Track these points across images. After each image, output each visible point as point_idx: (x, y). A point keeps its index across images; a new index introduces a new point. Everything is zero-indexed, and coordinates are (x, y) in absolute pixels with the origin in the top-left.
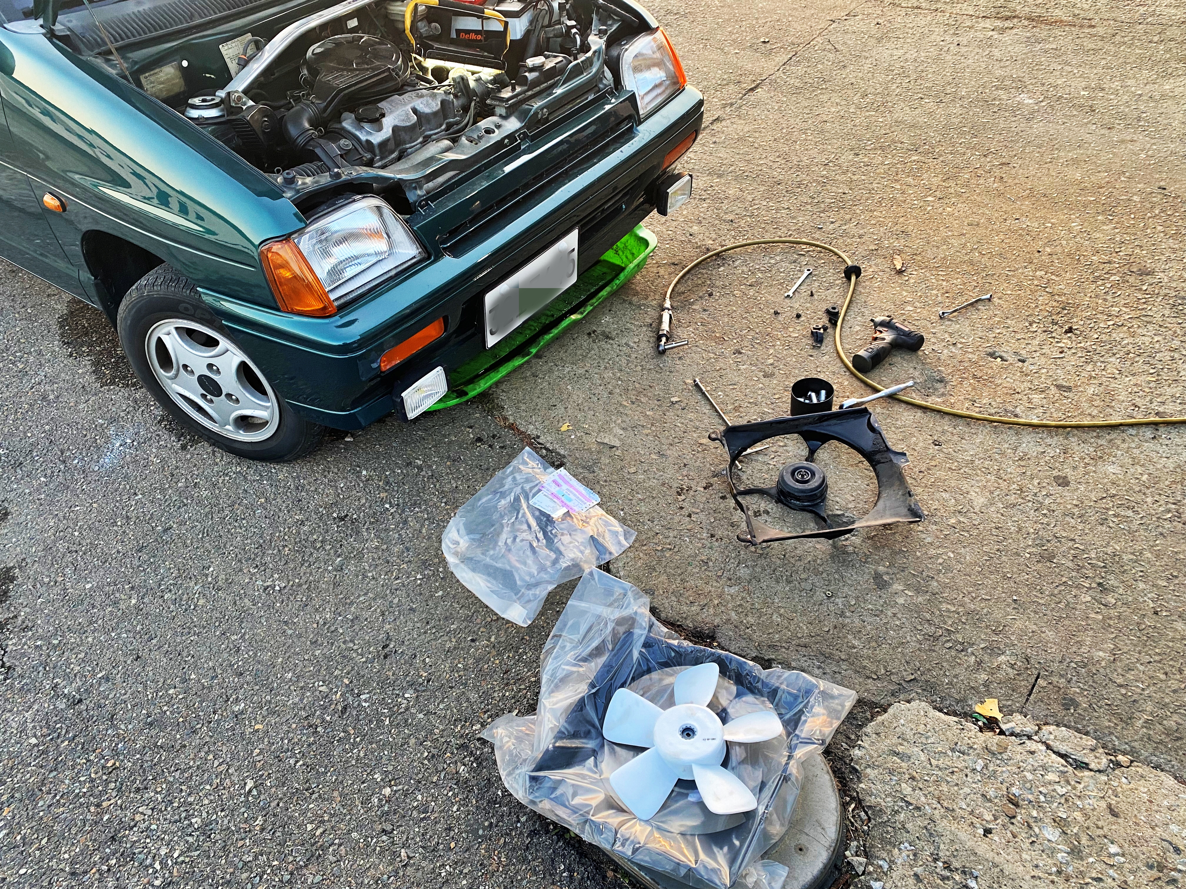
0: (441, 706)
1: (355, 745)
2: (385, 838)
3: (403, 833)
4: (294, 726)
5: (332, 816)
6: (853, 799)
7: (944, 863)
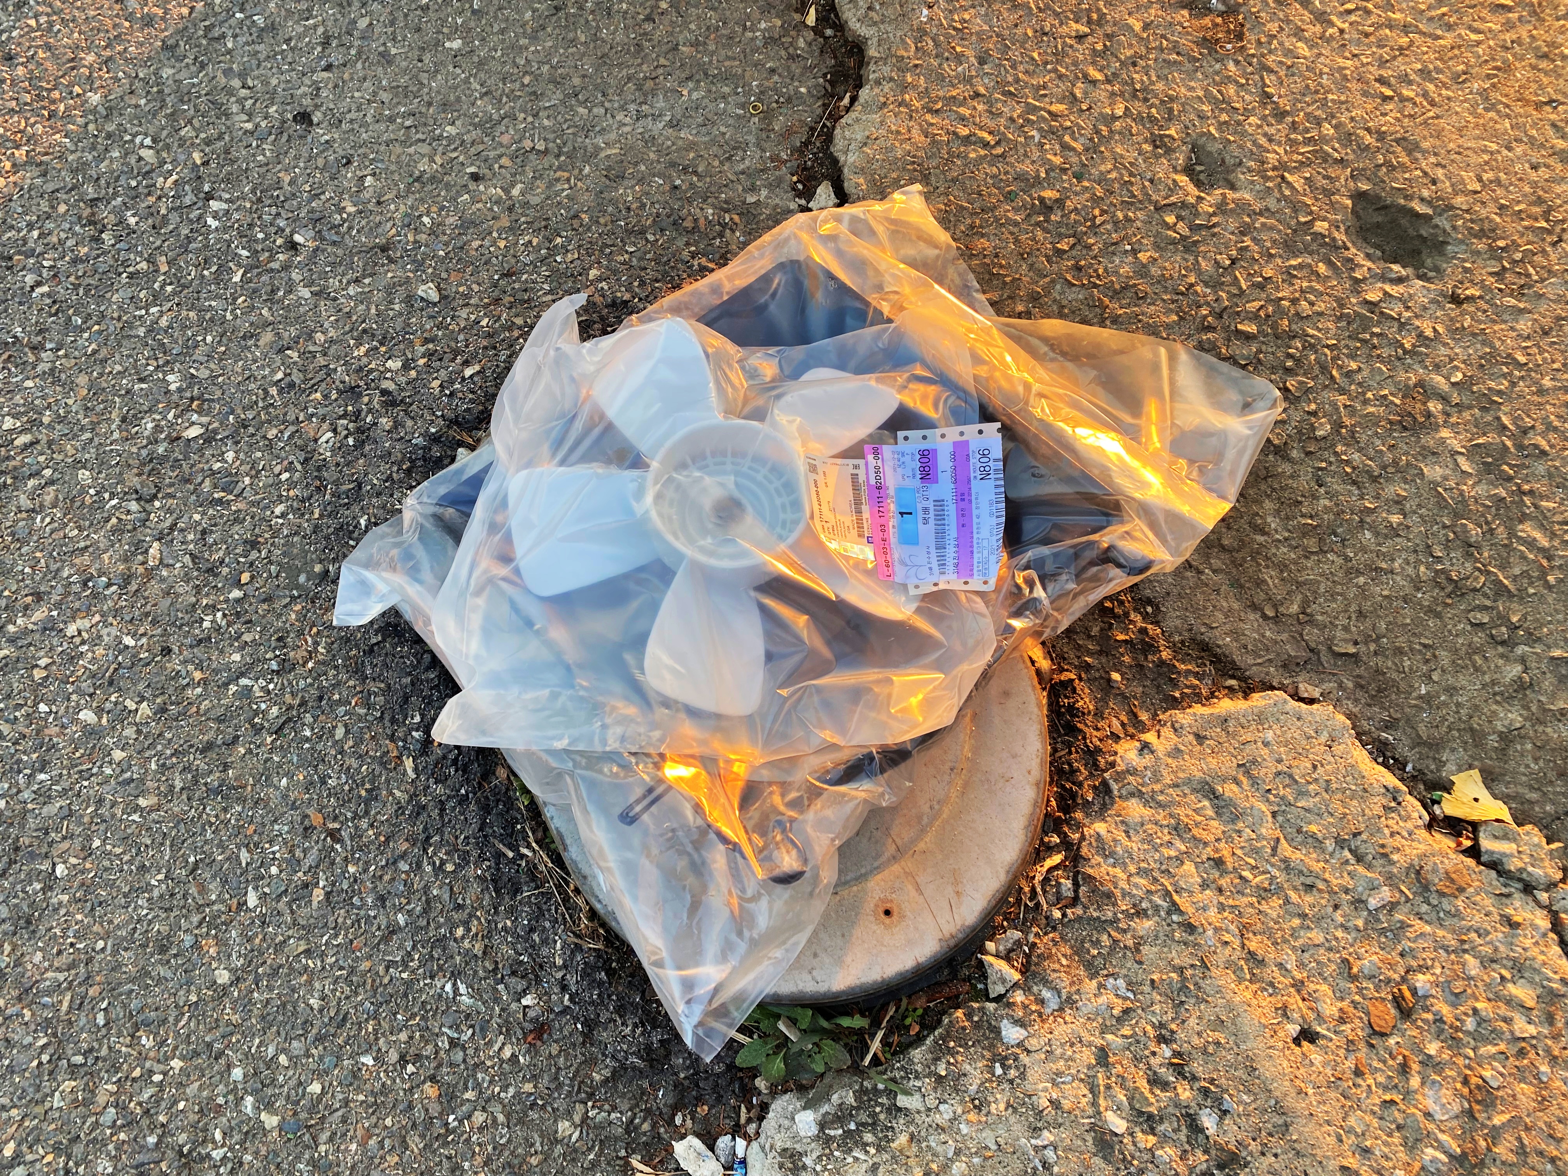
0: (351, 291)
1: (156, 298)
2: (134, 506)
3: (170, 511)
4: (62, 208)
5: (60, 420)
6: (1066, 844)
7: (1177, 1054)
